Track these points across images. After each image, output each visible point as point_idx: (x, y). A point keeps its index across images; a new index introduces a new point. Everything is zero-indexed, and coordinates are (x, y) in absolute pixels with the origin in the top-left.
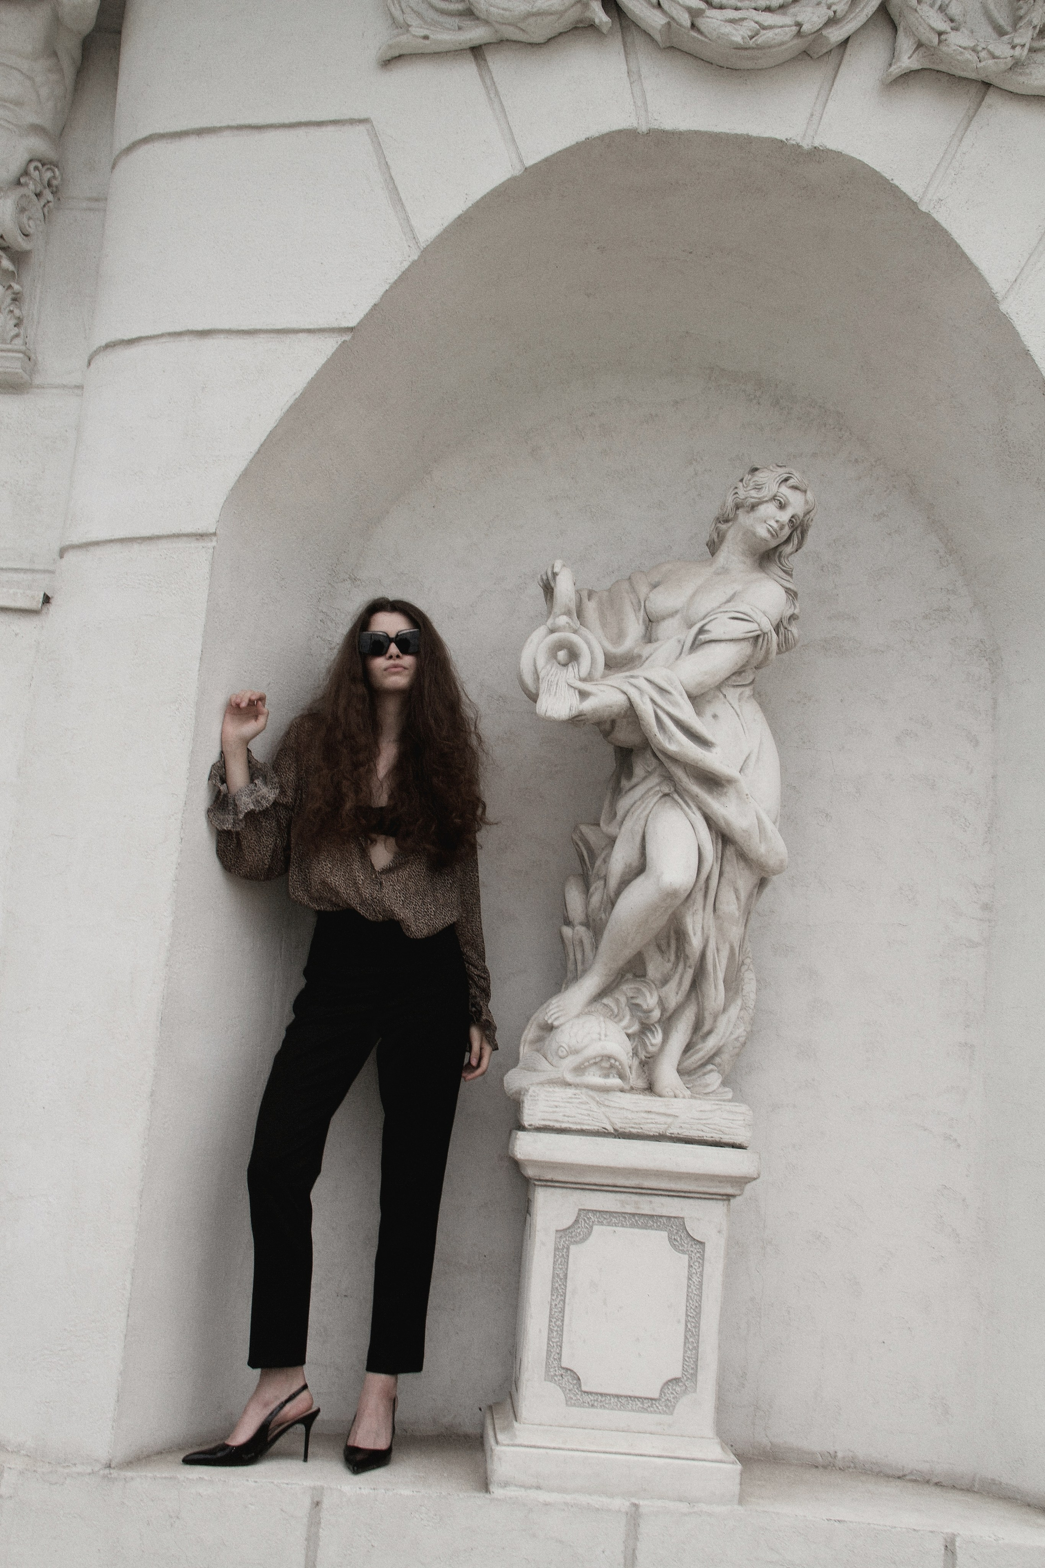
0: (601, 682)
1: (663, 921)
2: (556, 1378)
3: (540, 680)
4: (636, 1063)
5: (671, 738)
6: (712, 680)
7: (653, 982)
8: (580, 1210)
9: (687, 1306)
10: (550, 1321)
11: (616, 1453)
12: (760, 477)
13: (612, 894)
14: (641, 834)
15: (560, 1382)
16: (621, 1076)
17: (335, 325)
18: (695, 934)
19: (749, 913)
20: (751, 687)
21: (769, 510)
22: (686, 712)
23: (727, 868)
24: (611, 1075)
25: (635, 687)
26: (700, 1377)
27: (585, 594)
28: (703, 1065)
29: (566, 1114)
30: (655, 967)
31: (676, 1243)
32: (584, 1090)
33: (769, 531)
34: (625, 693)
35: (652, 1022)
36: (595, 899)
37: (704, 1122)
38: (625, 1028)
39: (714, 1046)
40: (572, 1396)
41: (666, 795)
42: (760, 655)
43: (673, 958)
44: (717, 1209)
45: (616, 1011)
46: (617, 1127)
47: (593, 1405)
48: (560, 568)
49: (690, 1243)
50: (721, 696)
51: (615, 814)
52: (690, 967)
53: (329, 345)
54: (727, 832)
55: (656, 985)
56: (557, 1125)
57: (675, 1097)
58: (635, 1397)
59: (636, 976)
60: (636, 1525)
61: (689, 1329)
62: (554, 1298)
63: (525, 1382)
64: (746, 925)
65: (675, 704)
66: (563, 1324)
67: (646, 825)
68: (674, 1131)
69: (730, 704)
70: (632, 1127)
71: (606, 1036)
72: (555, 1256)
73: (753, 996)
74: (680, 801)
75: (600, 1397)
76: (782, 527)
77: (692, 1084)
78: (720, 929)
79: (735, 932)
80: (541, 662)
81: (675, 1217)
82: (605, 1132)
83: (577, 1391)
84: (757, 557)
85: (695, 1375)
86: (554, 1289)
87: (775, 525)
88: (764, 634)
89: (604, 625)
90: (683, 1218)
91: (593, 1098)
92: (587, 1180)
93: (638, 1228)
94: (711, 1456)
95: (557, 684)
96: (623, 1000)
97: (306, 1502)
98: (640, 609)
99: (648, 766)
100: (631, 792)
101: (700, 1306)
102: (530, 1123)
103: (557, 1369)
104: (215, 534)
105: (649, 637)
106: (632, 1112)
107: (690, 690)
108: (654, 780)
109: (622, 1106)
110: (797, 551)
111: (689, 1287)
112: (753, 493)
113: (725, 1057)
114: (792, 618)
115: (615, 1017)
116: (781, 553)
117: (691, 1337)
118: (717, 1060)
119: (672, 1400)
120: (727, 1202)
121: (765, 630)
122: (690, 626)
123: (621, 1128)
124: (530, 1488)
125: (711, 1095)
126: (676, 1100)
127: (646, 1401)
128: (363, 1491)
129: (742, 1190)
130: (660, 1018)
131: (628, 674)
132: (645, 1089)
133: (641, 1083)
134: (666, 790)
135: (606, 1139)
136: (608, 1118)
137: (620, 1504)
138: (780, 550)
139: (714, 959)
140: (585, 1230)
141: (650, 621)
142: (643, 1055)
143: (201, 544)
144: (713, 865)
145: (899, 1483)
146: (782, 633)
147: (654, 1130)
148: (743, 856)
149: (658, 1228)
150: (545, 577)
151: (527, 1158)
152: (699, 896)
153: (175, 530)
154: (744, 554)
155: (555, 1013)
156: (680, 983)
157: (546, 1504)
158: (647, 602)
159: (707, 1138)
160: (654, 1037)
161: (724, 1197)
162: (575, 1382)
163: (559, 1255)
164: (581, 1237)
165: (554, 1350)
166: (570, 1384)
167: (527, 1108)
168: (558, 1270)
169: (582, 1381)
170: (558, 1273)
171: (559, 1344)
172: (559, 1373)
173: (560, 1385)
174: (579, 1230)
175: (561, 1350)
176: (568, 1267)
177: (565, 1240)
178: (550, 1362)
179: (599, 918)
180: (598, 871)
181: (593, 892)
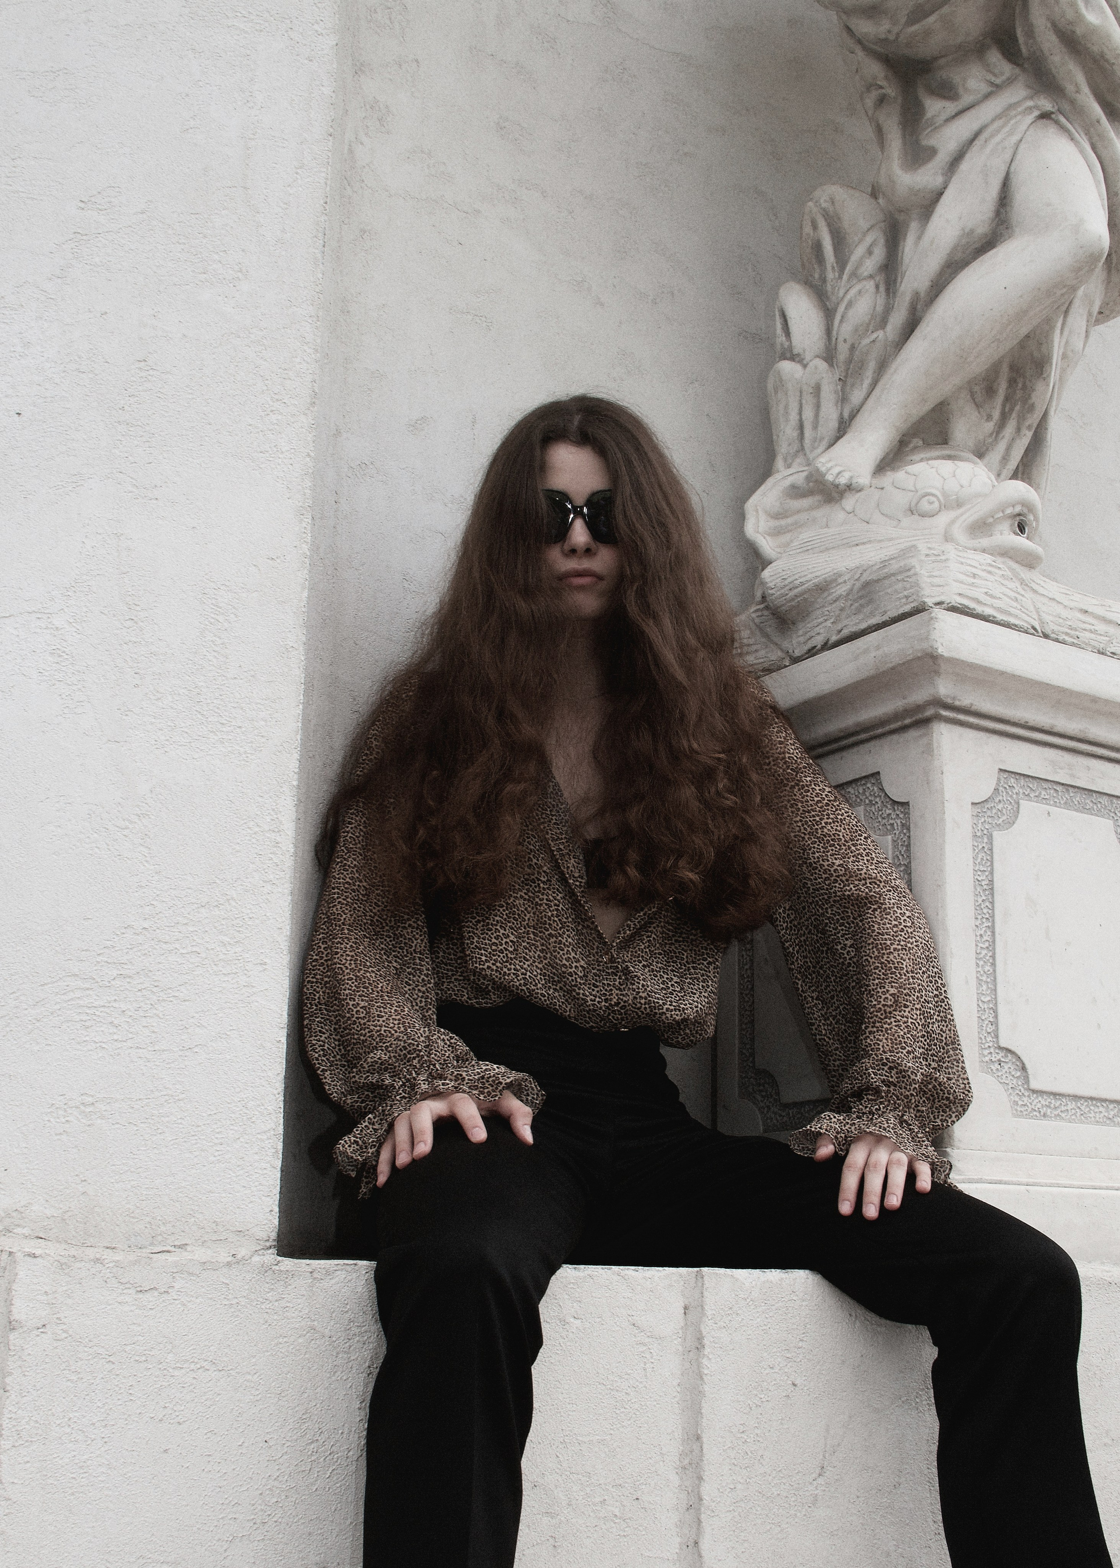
2: (992, 1067)
8: (1000, 770)
14: (1002, 175)
15: (1000, 1074)
29: (988, 591)
40: (1017, 1099)
41: (1044, 114)
46: (1048, 629)
47: (1045, 1115)
62: (978, 923)
66: (994, 971)
67: (1012, 160)
70: (1067, 634)
72: (976, 848)
74: (1069, 127)
75: (1053, 1100)
81: (1118, 797)
82: (1036, 634)
83: (1022, 1089)
86: (977, 907)
91: (1015, 575)
93: (1076, 810)
99: (995, 76)
100: (963, 117)
102: (934, 600)
103: (992, 1050)
106: (1064, 607)
108: (1017, 93)
109: (1050, 595)
123: (1052, 631)
127: (1111, 1106)
134: (1044, 105)
136: (1037, 611)
140: (1010, 807)
147: (1093, 642)
151: (952, 654)
162: (1018, 1074)
163: (980, 847)
164: (1004, 818)
165: (986, 1016)
166: (1013, 1076)
167: (927, 574)
168: (979, 873)
169: (1030, 1071)
170: (980, 879)
171: (991, 1006)
172: (998, 1057)
173: (1000, 1080)
174: (1000, 806)
175: (996, 1017)
176: (992, 869)
177: (985, 821)
178: (983, 1038)
179: (866, 341)
180: (857, 268)
181: (853, 299)
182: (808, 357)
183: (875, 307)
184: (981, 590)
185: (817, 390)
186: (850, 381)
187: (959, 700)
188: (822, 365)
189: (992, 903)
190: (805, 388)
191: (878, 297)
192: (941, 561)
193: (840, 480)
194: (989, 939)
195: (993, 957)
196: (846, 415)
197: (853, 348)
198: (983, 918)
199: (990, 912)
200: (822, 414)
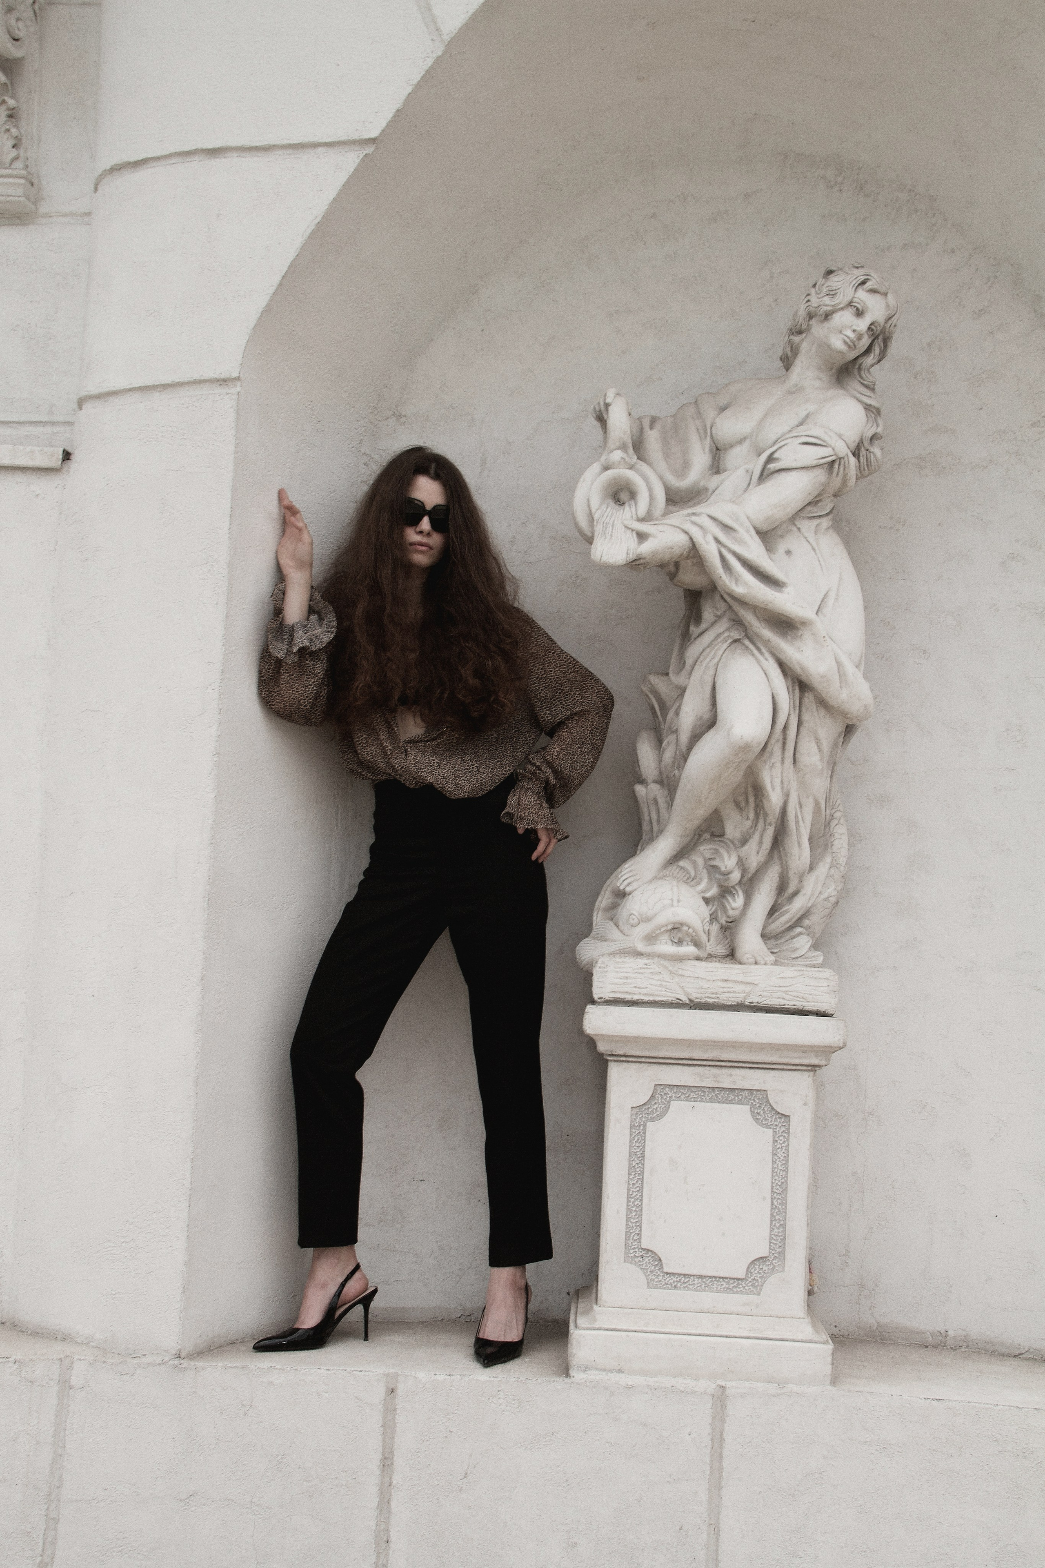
0: (662, 522)
1: (739, 777)
2: (636, 1259)
3: (595, 523)
4: (715, 928)
5: (737, 580)
6: (782, 514)
7: (732, 842)
8: (656, 1085)
9: (772, 1183)
10: (628, 1201)
11: (700, 1335)
12: (835, 281)
13: (684, 750)
14: (710, 683)
15: (641, 1263)
16: (697, 944)
17: (356, 136)
18: (773, 789)
19: (835, 764)
20: (830, 517)
21: (845, 318)
22: (755, 551)
23: (806, 717)
24: (685, 943)
25: (697, 525)
26: (788, 1255)
27: (646, 422)
28: (791, 928)
29: (639, 986)
30: (734, 826)
31: (759, 1117)
32: (656, 960)
33: (845, 343)
34: (686, 533)
35: (730, 885)
36: (668, 755)
37: (784, 989)
38: (704, 892)
39: (801, 908)
40: (653, 1277)
41: (735, 641)
42: (837, 482)
43: (752, 815)
44: (803, 1082)
45: (693, 874)
46: (692, 998)
47: (676, 1287)
48: (613, 398)
49: (774, 1117)
50: (795, 529)
51: (684, 664)
52: (770, 824)
53: (351, 160)
54: (804, 678)
55: (734, 845)
56: (628, 997)
57: (756, 963)
58: (720, 1278)
59: (713, 835)
60: (723, 1407)
61: (776, 1206)
62: (631, 1177)
63: (604, 1265)
64: (831, 776)
65: (741, 542)
66: (642, 1204)
67: (715, 674)
68: (754, 999)
69: (806, 538)
70: (708, 997)
71: (679, 901)
72: (631, 1135)
73: (844, 852)
74: (751, 647)
75: (683, 1279)
76: (860, 337)
77: (778, 950)
78: (802, 783)
79: (819, 785)
80: (595, 503)
81: (757, 1090)
82: (678, 1003)
83: (659, 1273)
84: (834, 370)
85: (782, 1253)
86: (631, 1168)
87: (852, 335)
88: (840, 458)
89: (667, 455)
90: (766, 1091)
91: (666, 968)
92: (662, 1055)
93: (719, 1102)
94: (800, 1337)
95: (613, 526)
96: (700, 861)
97: (380, 1391)
98: (706, 437)
99: (717, 610)
100: (699, 640)
101: (786, 1181)
102: (600, 996)
103: (636, 1250)
104: (238, 379)
105: (716, 468)
106: (709, 980)
107: (758, 525)
108: (723, 625)
109: (697, 975)
110: (879, 361)
111: (774, 1162)
112: (827, 300)
113: (814, 919)
114: (874, 438)
115: (691, 880)
116: (860, 365)
117: (778, 1214)
118: (806, 922)
119: (760, 1280)
120: (811, 1073)
121: (841, 455)
122: (759, 455)
123: (696, 998)
124: (611, 1371)
125: (799, 959)
126: (757, 966)
128: (438, 1377)
129: (828, 1060)
130: (741, 880)
131: (690, 511)
132: (727, 956)
133: (722, 950)
134: (736, 635)
135: (680, 1011)
136: (682, 988)
137: (706, 1385)
138: (860, 361)
139: (796, 817)
140: (663, 1106)
141: (717, 449)
142: (723, 920)
143: (224, 390)
144: (789, 715)
145: (1015, 1362)
146: (863, 456)
147: (733, 999)
148: (822, 703)
149: (740, 1102)
150: (597, 409)
151: (597, 1033)
152: (777, 749)
153: (196, 376)
154: (819, 369)
155: (626, 879)
156: (760, 843)
157: (629, 1387)
158: (713, 429)
159: (789, 1007)
160: (734, 900)
161: (810, 1068)
162: (656, 1263)
163: (637, 1132)
164: (658, 1113)
165: (633, 1230)
166: (651, 1265)
167: (599, 980)
168: (635, 1148)
169: (664, 1262)
170: (635, 1151)
171: (637, 1225)
172: (640, 1254)
173: (640, 1267)
174: (655, 1107)
175: (641, 1230)
176: (645, 1145)
177: (642, 1117)
178: (630, 1243)
179: (672, 774)
180: (670, 724)
181: (665, 747)
184: (631, 986)
189: (643, 1165)
192: (607, 970)
194: (639, 1186)
198: (635, 1174)
199: (641, 1170)
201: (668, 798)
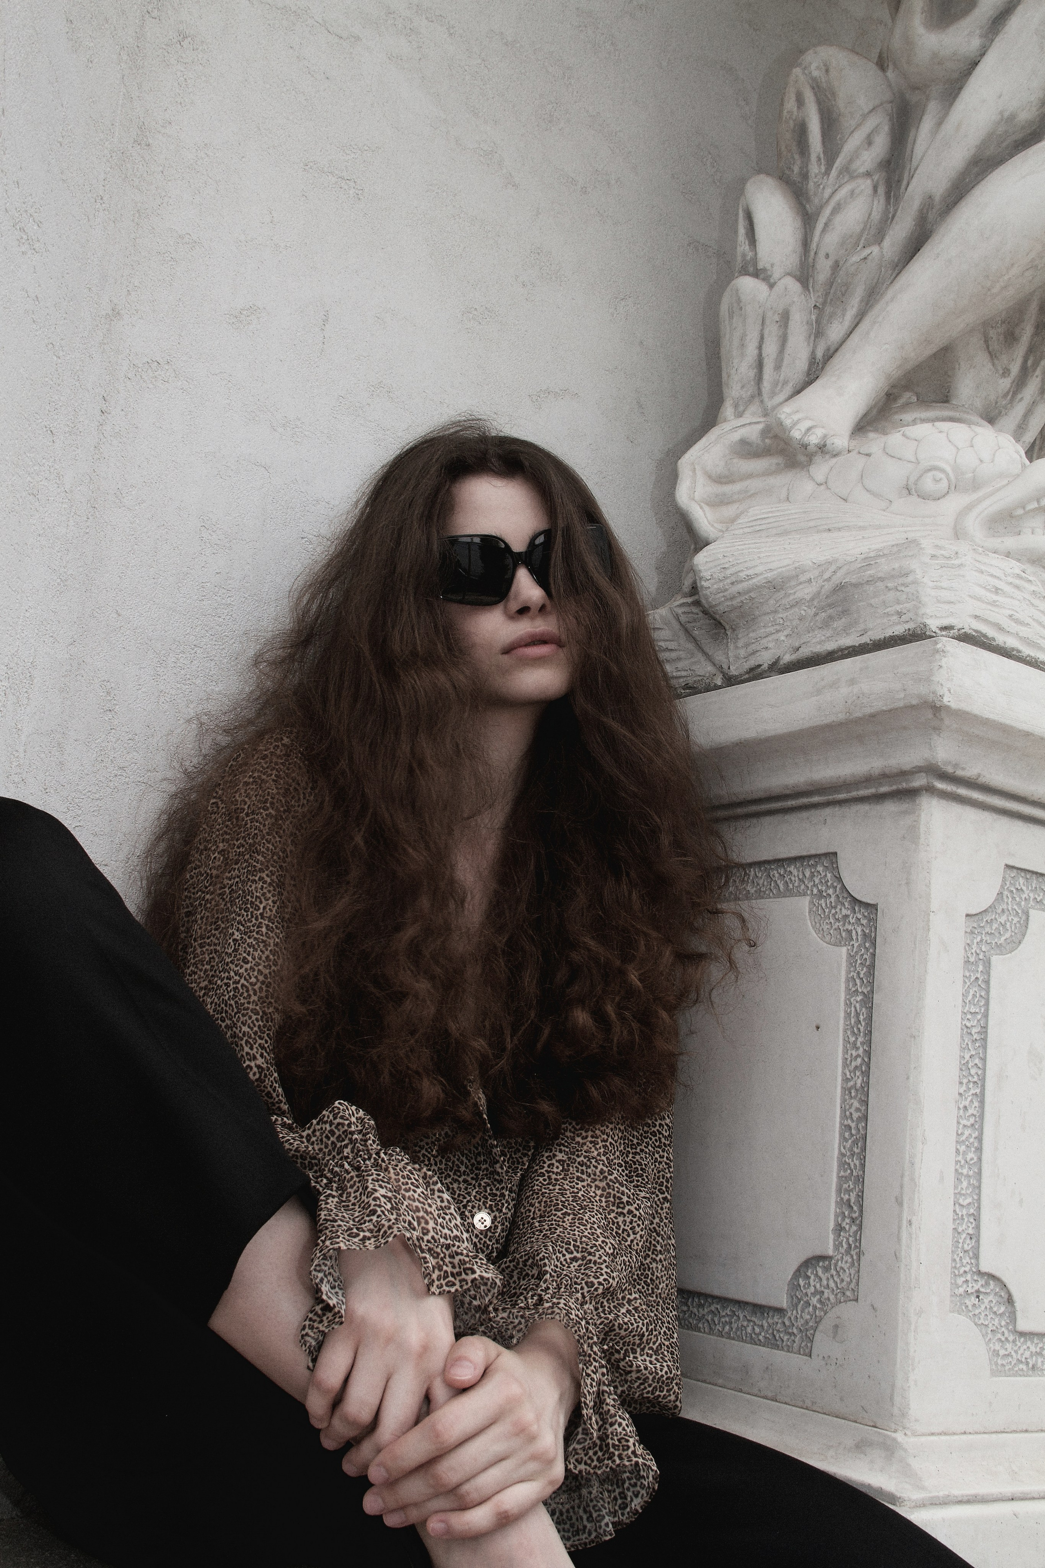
2: (969, 1301)
8: (1007, 866)
15: (977, 1312)
40: (998, 1347)
47: (1034, 1367)
56: (999, 638)
63: (914, 1319)
66: (980, 1159)
72: (964, 981)
83: (1007, 1333)
86: (964, 1067)
102: (942, 624)
103: (969, 1277)
140: (1016, 920)
151: (961, 707)
162: (1002, 1309)
163: (973, 978)
164: (1008, 935)
165: (964, 1227)
166: (995, 1313)
167: (931, 584)
168: (969, 1016)
169: (1018, 1305)
170: (968, 1024)
171: (972, 1211)
172: (976, 1287)
173: (977, 1320)
174: (1003, 919)
175: (978, 1227)
176: (987, 1010)
177: (981, 941)
178: (958, 1259)
179: (855, 258)
180: (851, 161)
181: (842, 202)
182: (777, 273)
183: (870, 215)
184: (1006, 611)
185: (785, 317)
186: (828, 309)
187: (963, 769)
188: (794, 286)
189: (984, 1060)
190: (769, 314)
191: (876, 203)
192: (953, 567)
193: (810, 438)
194: (975, 1113)
195: (980, 1139)
196: (819, 354)
197: (836, 266)
198: (969, 1081)
199: (980, 1072)
200: (789, 350)
201: (814, 317)
